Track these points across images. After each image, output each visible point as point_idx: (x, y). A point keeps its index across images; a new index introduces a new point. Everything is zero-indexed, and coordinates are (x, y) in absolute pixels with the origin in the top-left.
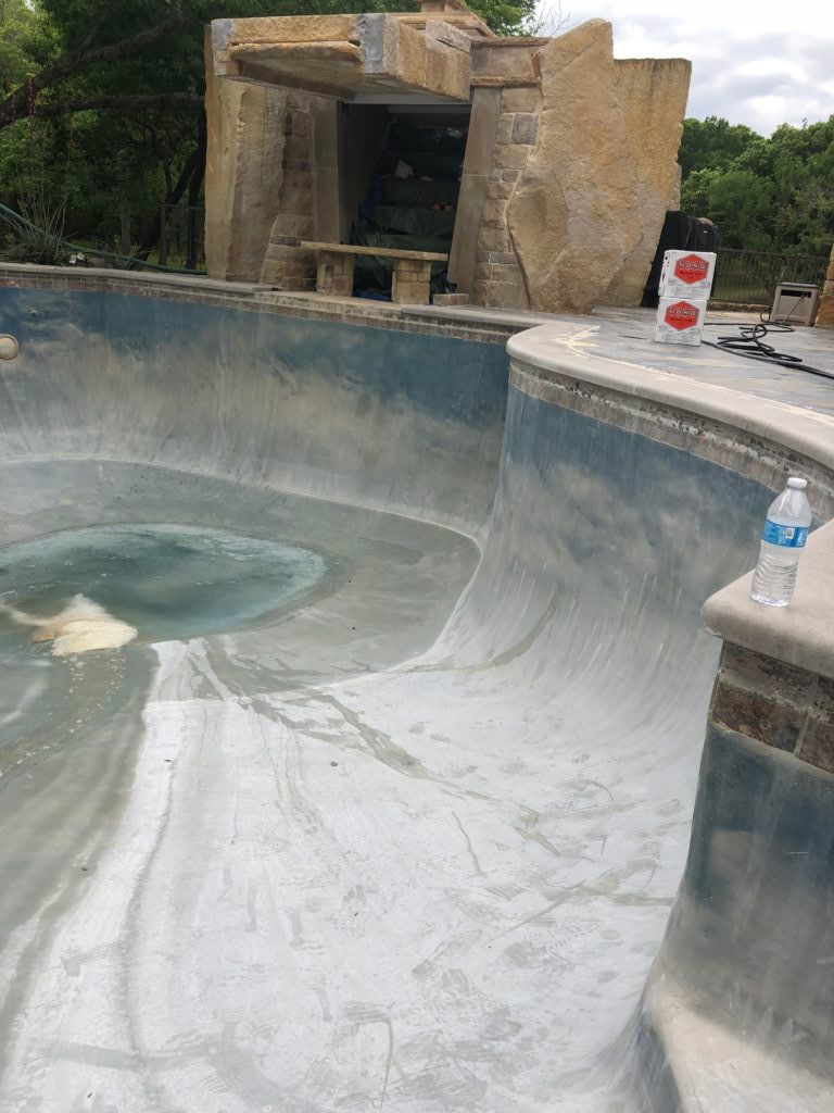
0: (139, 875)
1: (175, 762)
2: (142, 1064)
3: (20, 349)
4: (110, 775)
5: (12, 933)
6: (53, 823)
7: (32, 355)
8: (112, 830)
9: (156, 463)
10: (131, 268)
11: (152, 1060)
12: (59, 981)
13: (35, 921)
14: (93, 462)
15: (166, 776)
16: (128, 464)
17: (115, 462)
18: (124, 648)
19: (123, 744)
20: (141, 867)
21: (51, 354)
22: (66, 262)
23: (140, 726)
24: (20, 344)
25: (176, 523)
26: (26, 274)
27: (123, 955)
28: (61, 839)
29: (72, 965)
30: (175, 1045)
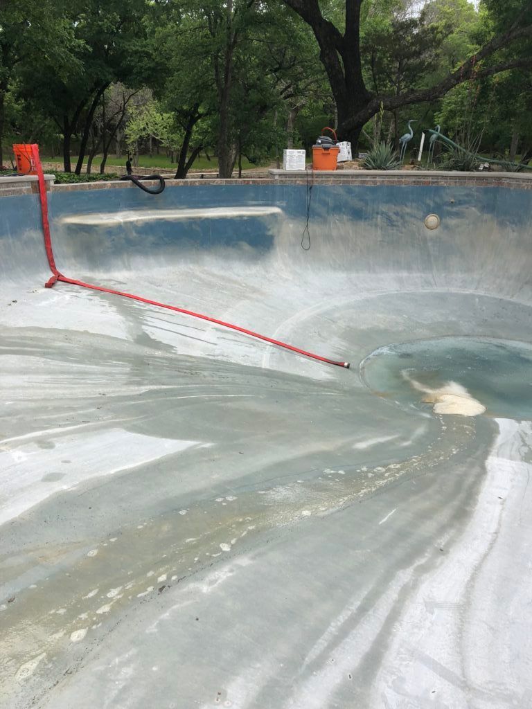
0: (475, 566)
1: (505, 500)
2: (467, 689)
3: (440, 223)
4: (462, 496)
5: (398, 573)
6: (425, 516)
7: (446, 227)
8: (460, 532)
9: (514, 300)
10: (519, 171)
11: (474, 689)
12: (421, 612)
13: (410, 570)
14: (473, 296)
15: (498, 508)
16: (496, 299)
17: (486, 296)
18: (477, 417)
19: (471, 479)
20: (477, 562)
21: (458, 226)
22: (477, 169)
23: (484, 470)
24: (441, 219)
25: (522, 341)
26: (451, 177)
27: (460, 613)
28: (429, 527)
29: (431, 605)
30: (490, 687)
